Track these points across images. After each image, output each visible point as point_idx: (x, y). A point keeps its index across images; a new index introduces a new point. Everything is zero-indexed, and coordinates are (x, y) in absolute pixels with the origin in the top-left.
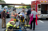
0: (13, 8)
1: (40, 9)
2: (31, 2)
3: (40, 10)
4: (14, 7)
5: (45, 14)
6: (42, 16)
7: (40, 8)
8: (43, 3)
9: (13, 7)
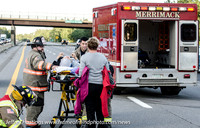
0: (9, 37)
1: (136, 43)
2: (94, 10)
3: (132, 51)
4: (13, 32)
5: (157, 70)
6: (145, 75)
7: (133, 38)
8: (149, 16)
9: (6, 32)
